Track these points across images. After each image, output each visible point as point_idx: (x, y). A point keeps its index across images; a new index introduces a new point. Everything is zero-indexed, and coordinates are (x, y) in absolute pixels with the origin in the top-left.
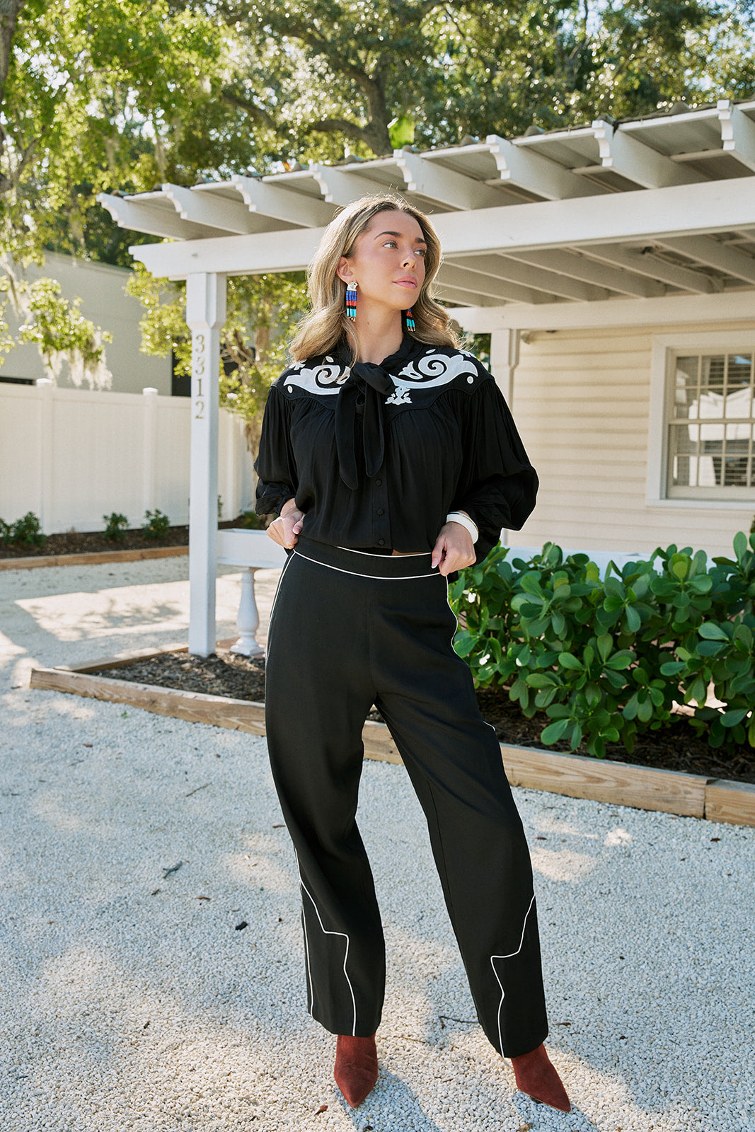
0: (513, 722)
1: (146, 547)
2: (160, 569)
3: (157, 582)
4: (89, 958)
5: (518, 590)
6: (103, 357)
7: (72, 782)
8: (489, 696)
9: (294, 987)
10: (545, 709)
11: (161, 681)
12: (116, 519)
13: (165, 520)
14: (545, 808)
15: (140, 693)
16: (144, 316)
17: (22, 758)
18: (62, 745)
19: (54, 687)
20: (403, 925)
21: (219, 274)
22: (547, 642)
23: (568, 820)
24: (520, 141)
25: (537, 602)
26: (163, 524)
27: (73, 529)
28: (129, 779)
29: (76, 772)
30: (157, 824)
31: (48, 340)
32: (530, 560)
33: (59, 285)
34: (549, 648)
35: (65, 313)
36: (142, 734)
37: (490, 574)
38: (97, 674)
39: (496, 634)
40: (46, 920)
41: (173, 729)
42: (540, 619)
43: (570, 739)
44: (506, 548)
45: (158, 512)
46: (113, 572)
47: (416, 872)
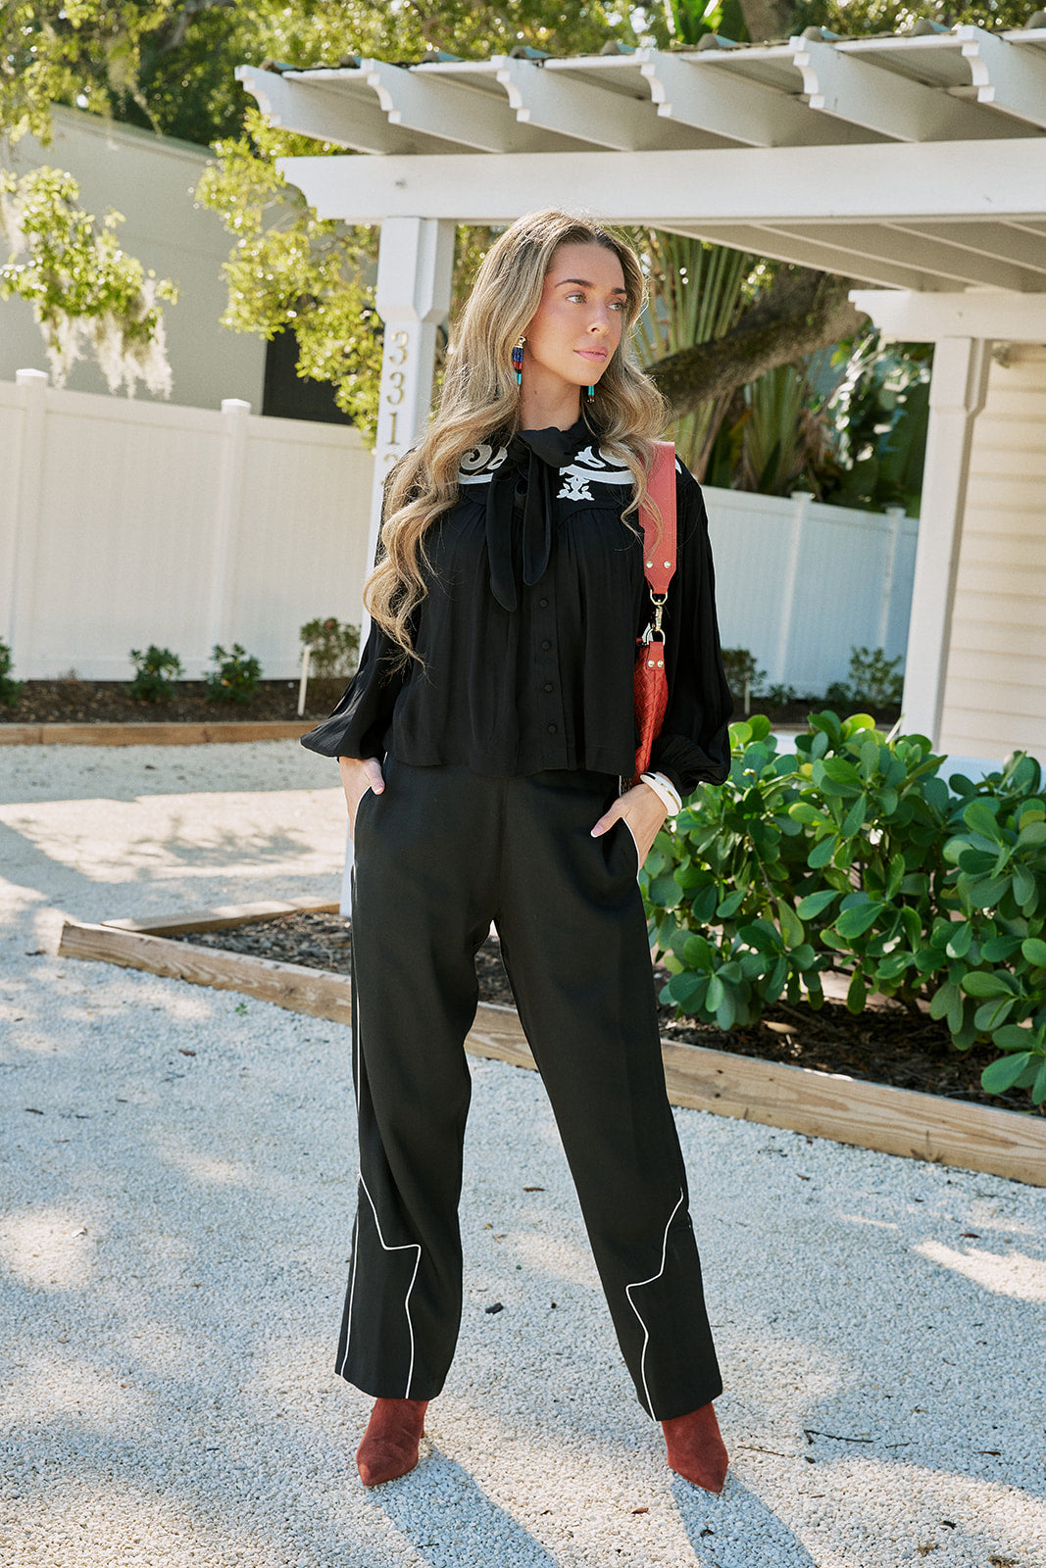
0: (933, 1062)
1: (214, 719)
2: (242, 764)
3: (240, 788)
4: (268, 1330)
5: (961, 828)
6: (158, 332)
7: (173, 1106)
8: (891, 1018)
9: (586, 1383)
10: (992, 1032)
11: (297, 959)
12: (158, 659)
13: (252, 666)
14: (980, 1195)
15: (268, 974)
16: (233, 253)
17: (76, 1064)
18: (142, 1049)
19: (104, 956)
20: (746, 1327)
21: (442, 221)
22: (1003, 919)
23: (1019, 1214)
24: (1017, 35)
25: (990, 849)
26: (246, 674)
27: (72, 672)
28: (270, 1107)
29: (175, 1091)
30: (331, 1173)
31: (55, 295)
32: (983, 780)
33: (73, 181)
34: (1002, 928)
35: (88, 241)
36: (278, 1043)
37: (909, 798)
38: (180, 939)
39: (912, 901)
40: (188, 1282)
41: (331, 1037)
42: (992, 878)
43: (1032, 1087)
44: (939, 754)
45: (238, 649)
46: (152, 763)
47: (765, 1265)
